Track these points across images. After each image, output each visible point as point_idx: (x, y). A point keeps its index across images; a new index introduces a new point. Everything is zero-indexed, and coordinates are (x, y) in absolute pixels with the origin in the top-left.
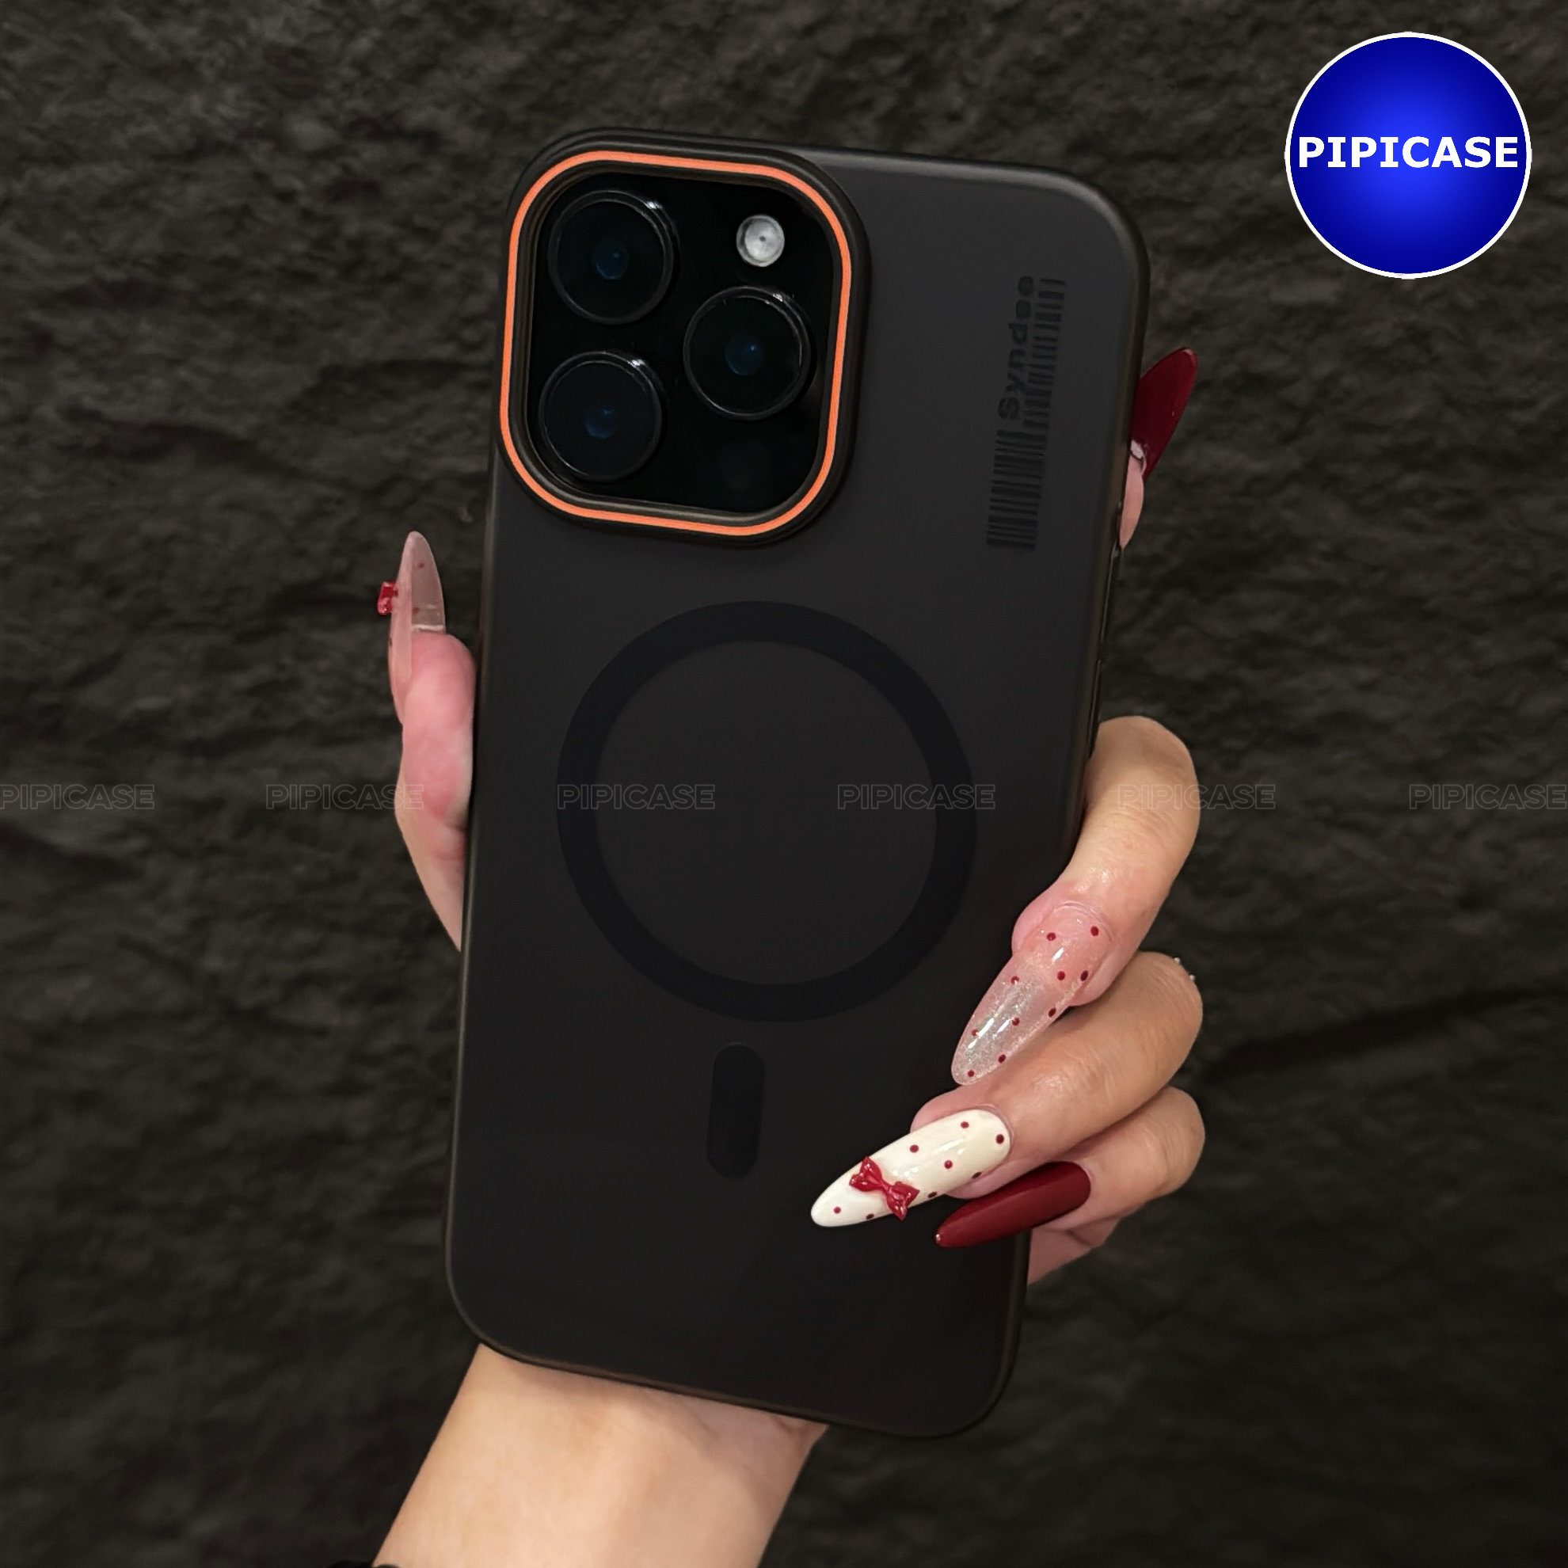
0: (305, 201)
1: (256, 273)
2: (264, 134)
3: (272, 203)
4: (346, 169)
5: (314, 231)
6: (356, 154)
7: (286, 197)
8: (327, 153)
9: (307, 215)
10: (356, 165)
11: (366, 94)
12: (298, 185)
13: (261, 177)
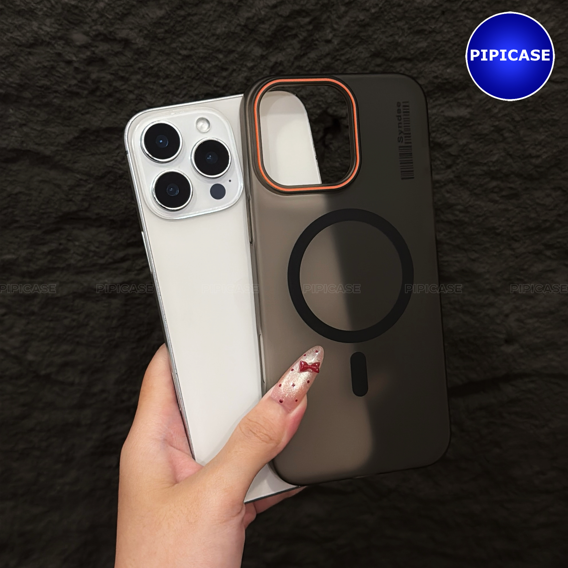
0: (76, 65)
1: (56, 92)
2: (60, 38)
3: (62, 64)
4: (94, 53)
5: (79, 76)
6: (97, 47)
7: (69, 63)
8: (86, 46)
9: (76, 69)
10: (97, 51)
11: (102, 24)
12: (74, 59)
13: (59, 55)
